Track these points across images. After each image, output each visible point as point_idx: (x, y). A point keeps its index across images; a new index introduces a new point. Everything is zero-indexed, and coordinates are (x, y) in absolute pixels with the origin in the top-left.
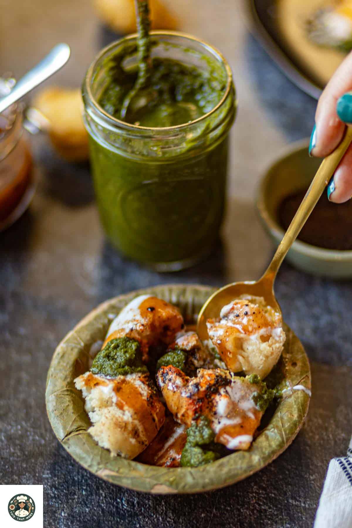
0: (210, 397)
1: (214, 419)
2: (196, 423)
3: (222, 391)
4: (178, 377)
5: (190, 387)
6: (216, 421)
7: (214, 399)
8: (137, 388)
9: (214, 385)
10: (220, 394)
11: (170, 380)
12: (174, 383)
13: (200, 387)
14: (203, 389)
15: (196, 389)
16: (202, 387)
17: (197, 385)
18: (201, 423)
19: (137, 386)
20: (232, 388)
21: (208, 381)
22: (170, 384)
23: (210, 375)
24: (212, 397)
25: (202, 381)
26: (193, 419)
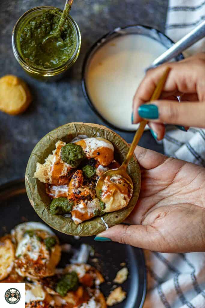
0: (80, 199)
1: (76, 205)
2: (69, 201)
3: (86, 201)
4: (78, 183)
5: (77, 190)
6: (76, 207)
7: (81, 201)
8: (62, 170)
9: (85, 197)
10: (84, 202)
11: (75, 181)
12: (75, 183)
13: (80, 194)
14: (80, 195)
15: (78, 194)
16: (81, 194)
17: (80, 192)
18: (71, 203)
19: (64, 169)
20: (90, 203)
21: (84, 194)
22: (74, 182)
23: (87, 192)
24: (81, 200)
25: (83, 192)
26: (70, 199)
